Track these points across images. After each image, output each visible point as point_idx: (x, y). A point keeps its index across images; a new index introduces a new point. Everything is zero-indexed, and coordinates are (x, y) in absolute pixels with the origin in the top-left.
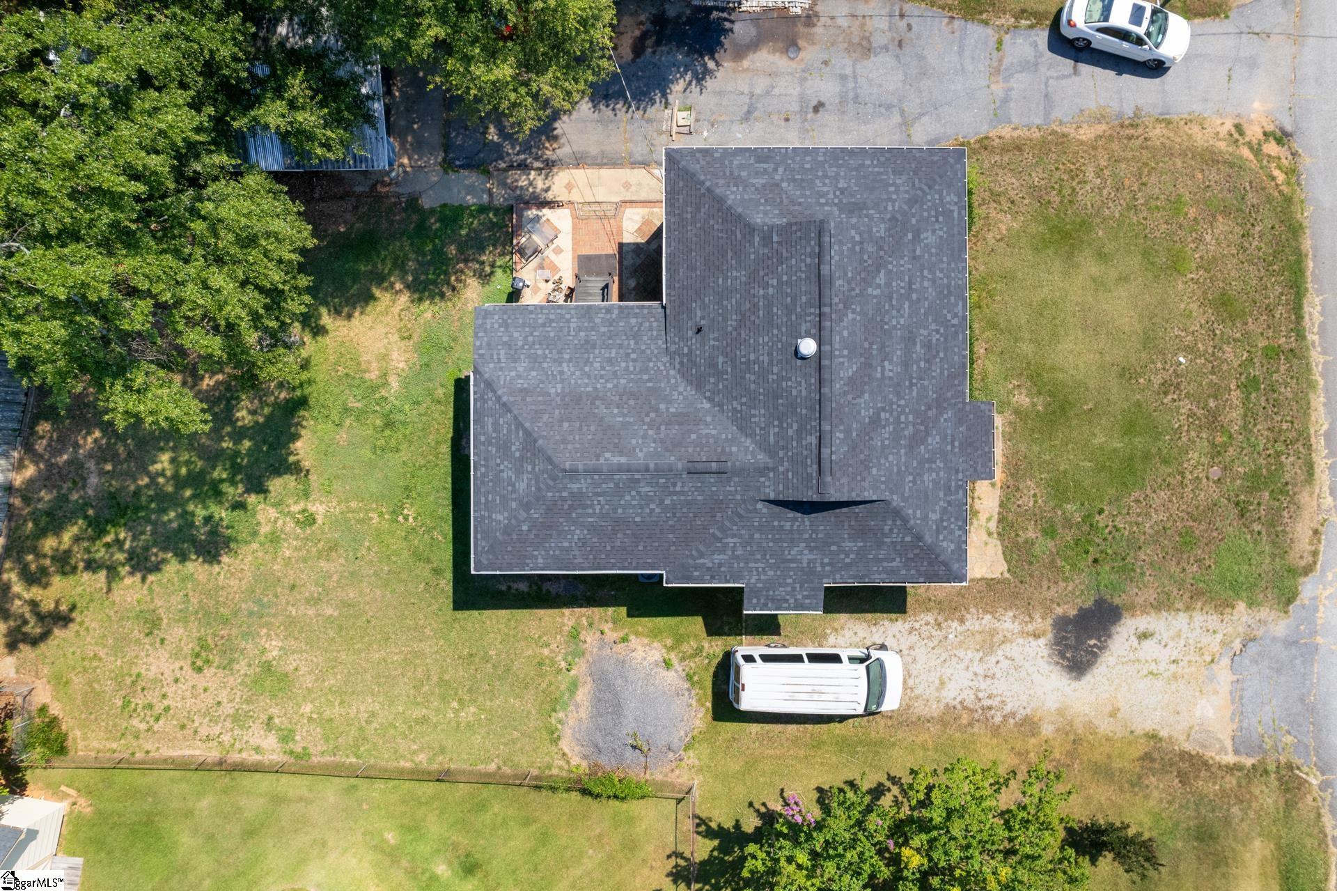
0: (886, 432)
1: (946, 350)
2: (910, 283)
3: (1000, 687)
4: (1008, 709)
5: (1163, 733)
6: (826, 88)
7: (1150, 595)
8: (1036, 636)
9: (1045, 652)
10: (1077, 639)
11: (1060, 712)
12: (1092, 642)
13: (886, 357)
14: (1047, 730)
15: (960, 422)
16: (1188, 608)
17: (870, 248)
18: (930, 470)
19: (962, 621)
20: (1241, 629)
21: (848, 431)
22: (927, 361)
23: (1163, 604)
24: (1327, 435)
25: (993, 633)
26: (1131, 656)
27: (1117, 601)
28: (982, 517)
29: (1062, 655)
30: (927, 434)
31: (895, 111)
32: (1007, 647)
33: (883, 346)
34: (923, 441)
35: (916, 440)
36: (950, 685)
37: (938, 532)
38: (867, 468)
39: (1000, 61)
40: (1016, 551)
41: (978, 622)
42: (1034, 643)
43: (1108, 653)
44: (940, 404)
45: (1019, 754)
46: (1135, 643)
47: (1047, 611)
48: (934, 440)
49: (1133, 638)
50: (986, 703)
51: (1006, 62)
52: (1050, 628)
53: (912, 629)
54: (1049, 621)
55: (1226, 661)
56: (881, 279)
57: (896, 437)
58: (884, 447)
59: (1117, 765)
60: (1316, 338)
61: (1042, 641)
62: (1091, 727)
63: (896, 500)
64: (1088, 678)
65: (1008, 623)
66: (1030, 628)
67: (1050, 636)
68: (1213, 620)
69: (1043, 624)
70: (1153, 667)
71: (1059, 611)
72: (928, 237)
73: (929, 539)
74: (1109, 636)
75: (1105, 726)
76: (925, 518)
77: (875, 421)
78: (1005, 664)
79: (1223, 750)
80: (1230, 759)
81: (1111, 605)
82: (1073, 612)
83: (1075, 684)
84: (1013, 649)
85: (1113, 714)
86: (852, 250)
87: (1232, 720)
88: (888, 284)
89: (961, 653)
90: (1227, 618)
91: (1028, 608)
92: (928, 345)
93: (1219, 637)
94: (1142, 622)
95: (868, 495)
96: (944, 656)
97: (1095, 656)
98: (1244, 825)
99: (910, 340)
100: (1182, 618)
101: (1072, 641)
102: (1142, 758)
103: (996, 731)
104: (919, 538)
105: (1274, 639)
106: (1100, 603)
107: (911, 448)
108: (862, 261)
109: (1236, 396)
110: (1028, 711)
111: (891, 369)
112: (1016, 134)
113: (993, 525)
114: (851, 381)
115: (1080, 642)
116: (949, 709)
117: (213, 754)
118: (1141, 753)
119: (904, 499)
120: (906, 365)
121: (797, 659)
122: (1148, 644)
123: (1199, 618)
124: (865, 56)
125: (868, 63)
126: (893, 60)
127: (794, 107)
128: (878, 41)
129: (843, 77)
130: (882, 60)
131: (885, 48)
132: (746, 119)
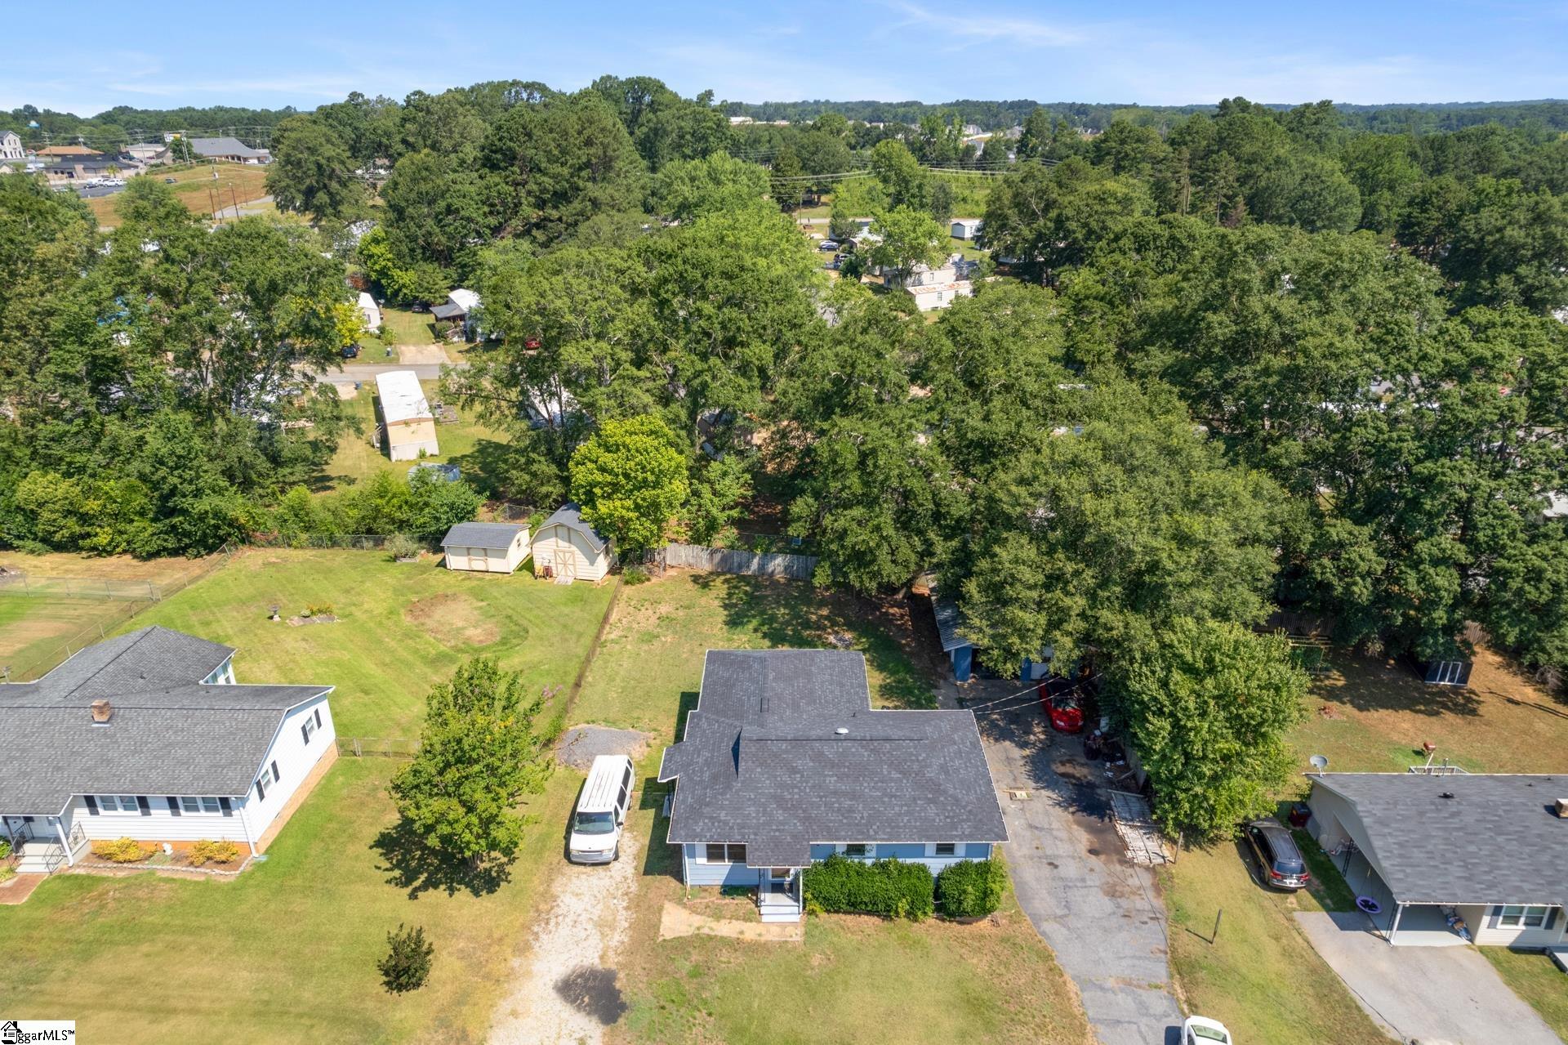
0: (786, 778)
1: (849, 825)
2: (895, 796)
3: (564, 931)
4: (543, 936)
6: (1070, 869)
8: (602, 958)
9: (587, 963)
10: (593, 988)
11: (526, 973)
12: (586, 999)
13: (840, 778)
14: (515, 962)
15: (794, 837)
17: (916, 767)
18: (758, 812)
19: (627, 908)
21: (786, 752)
22: (839, 810)
25: (612, 928)
26: (565, 1031)
27: (621, 1021)
28: (714, 925)
29: (581, 975)
30: (785, 810)
31: (1066, 911)
32: (598, 936)
33: (848, 776)
34: (780, 806)
35: (780, 801)
36: (574, 899)
37: (711, 818)
38: (761, 765)
39: (1139, 987)
40: (681, 945)
41: (623, 919)
42: (596, 955)
43: (573, 1011)
44: (807, 820)
45: (501, 939)
46: (578, 1036)
47: (623, 966)
48: (780, 815)
49: (582, 1034)
50: (553, 922)
51: (1140, 991)
52: (607, 966)
53: (626, 878)
54: (614, 967)
56: (895, 775)
57: (783, 786)
58: (775, 777)
59: (465, 1009)
61: (597, 961)
62: (504, 994)
63: (737, 785)
64: (554, 994)
65: (618, 938)
66: (611, 953)
67: (600, 967)
69: (612, 962)
71: (621, 975)
72: (932, 810)
73: (707, 810)
74: (589, 1014)
75: (505, 1006)
76: (722, 808)
77: (794, 771)
78: (583, 934)
81: (619, 1016)
82: (618, 985)
83: (551, 984)
84: (595, 939)
85: (514, 1014)
86: (911, 754)
88: (892, 780)
89: (601, 906)
91: (631, 951)
92: (851, 810)
95: (742, 765)
96: (600, 897)
97: (573, 1002)
99: (853, 796)
101: (590, 984)
102: (464, 1031)
103: (526, 927)
104: (708, 805)
106: (623, 1007)
107: (774, 797)
108: (905, 761)
110: (536, 949)
111: (831, 781)
112: (1072, 995)
113: (706, 931)
114: (821, 754)
115: (588, 990)
116: (554, 898)
117: (614, 618)
118: (469, 1028)
119: (737, 792)
120: (835, 793)
121: (626, 781)
124: (1107, 893)
125: (1101, 895)
126: (1110, 911)
127: (1049, 852)
128: (1123, 902)
129: (1083, 880)
130: (1107, 904)
131: (1119, 907)
132: (1031, 827)
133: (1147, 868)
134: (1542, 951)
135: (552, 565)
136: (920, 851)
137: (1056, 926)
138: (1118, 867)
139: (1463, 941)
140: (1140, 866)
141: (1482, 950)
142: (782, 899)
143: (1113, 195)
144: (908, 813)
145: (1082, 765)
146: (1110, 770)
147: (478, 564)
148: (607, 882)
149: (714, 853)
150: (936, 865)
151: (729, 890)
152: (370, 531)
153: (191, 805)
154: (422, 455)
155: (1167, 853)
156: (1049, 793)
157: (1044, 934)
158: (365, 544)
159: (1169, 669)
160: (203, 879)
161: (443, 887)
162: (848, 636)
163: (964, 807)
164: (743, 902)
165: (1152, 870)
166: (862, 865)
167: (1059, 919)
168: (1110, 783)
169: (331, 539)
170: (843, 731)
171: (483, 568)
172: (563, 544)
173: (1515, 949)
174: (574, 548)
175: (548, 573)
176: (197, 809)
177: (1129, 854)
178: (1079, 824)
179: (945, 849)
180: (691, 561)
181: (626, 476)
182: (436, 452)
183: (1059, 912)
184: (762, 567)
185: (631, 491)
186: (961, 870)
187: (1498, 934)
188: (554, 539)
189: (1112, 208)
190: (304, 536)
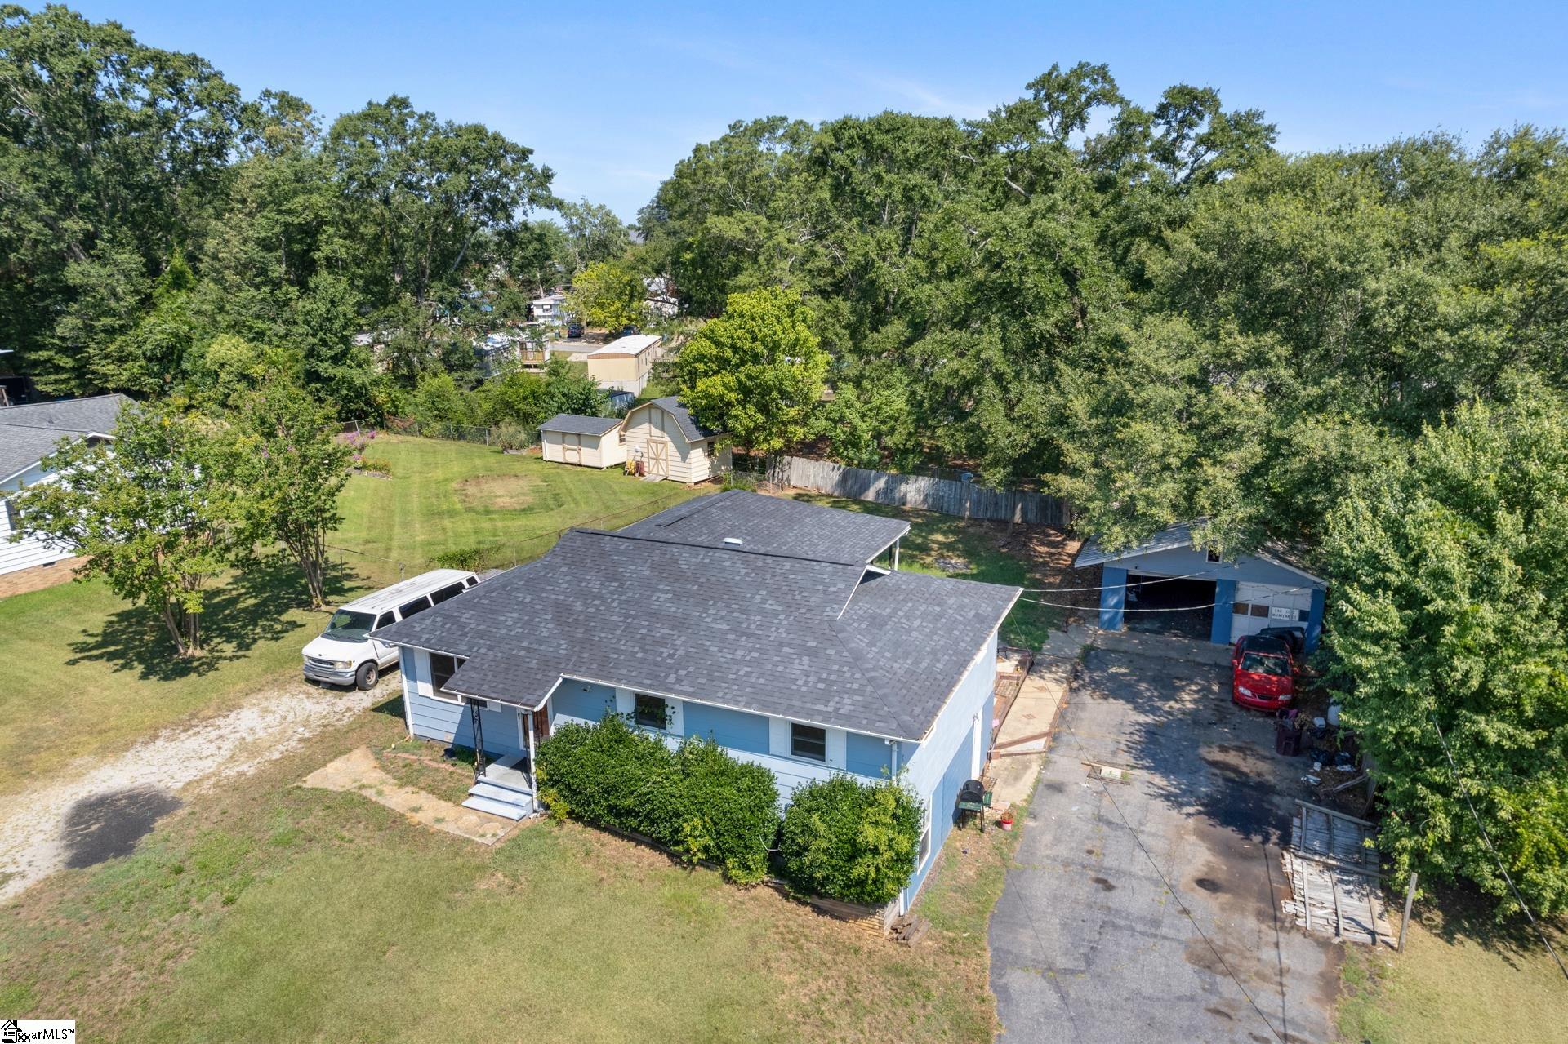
0: (594, 585)
1: (643, 661)
3: (193, 743)
6: (1136, 899)
13: (677, 597)
18: (516, 620)
19: (304, 740)
22: (642, 638)
30: (559, 624)
31: (1079, 965)
33: (692, 595)
34: (556, 619)
35: (560, 611)
44: (584, 643)
48: (547, 630)
53: (348, 710)
56: (771, 606)
57: (582, 593)
58: (581, 581)
72: (801, 666)
77: (614, 577)
84: (214, 761)
86: (822, 582)
88: (760, 612)
92: (661, 642)
99: (680, 624)
107: (559, 606)
108: (802, 590)
111: (659, 599)
114: (672, 564)
120: (653, 616)
124: (1195, 958)
125: (1181, 955)
126: (1184, 990)
127: (1109, 862)
128: (1228, 988)
129: (1156, 923)
130: (1187, 978)
131: (1212, 990)
132: (1100, 818)
133: (1324, 944)
135: (647, 461)
137: (1040, 984)
138: (1251, 922)
140: (1305, 933)
142: (517, 779)
144: (756, 662)
145: (1263, 758)
146: (1315, 774)
147: (572, 455)
150: (788, 776)
155: (1384, 926)
156: (1158, 779)
157: (1003, 992)
163: (863, 672)
164: (463, 773)
165: (1337, 951)
166: (658, 745)
167: (1050, 971)
168: (1310, 793)
169: (457, 430)
171: (576, 461)
172: (656, 432)
174: (667, 438)
175: (639, 470)
177: (1289, 908)
178: (1201, 835)
179: (808, 743)
181: (735, 348)
183: (1062, 962)
185: (736, 366)
186: (833, 796)
188: (646, 426)
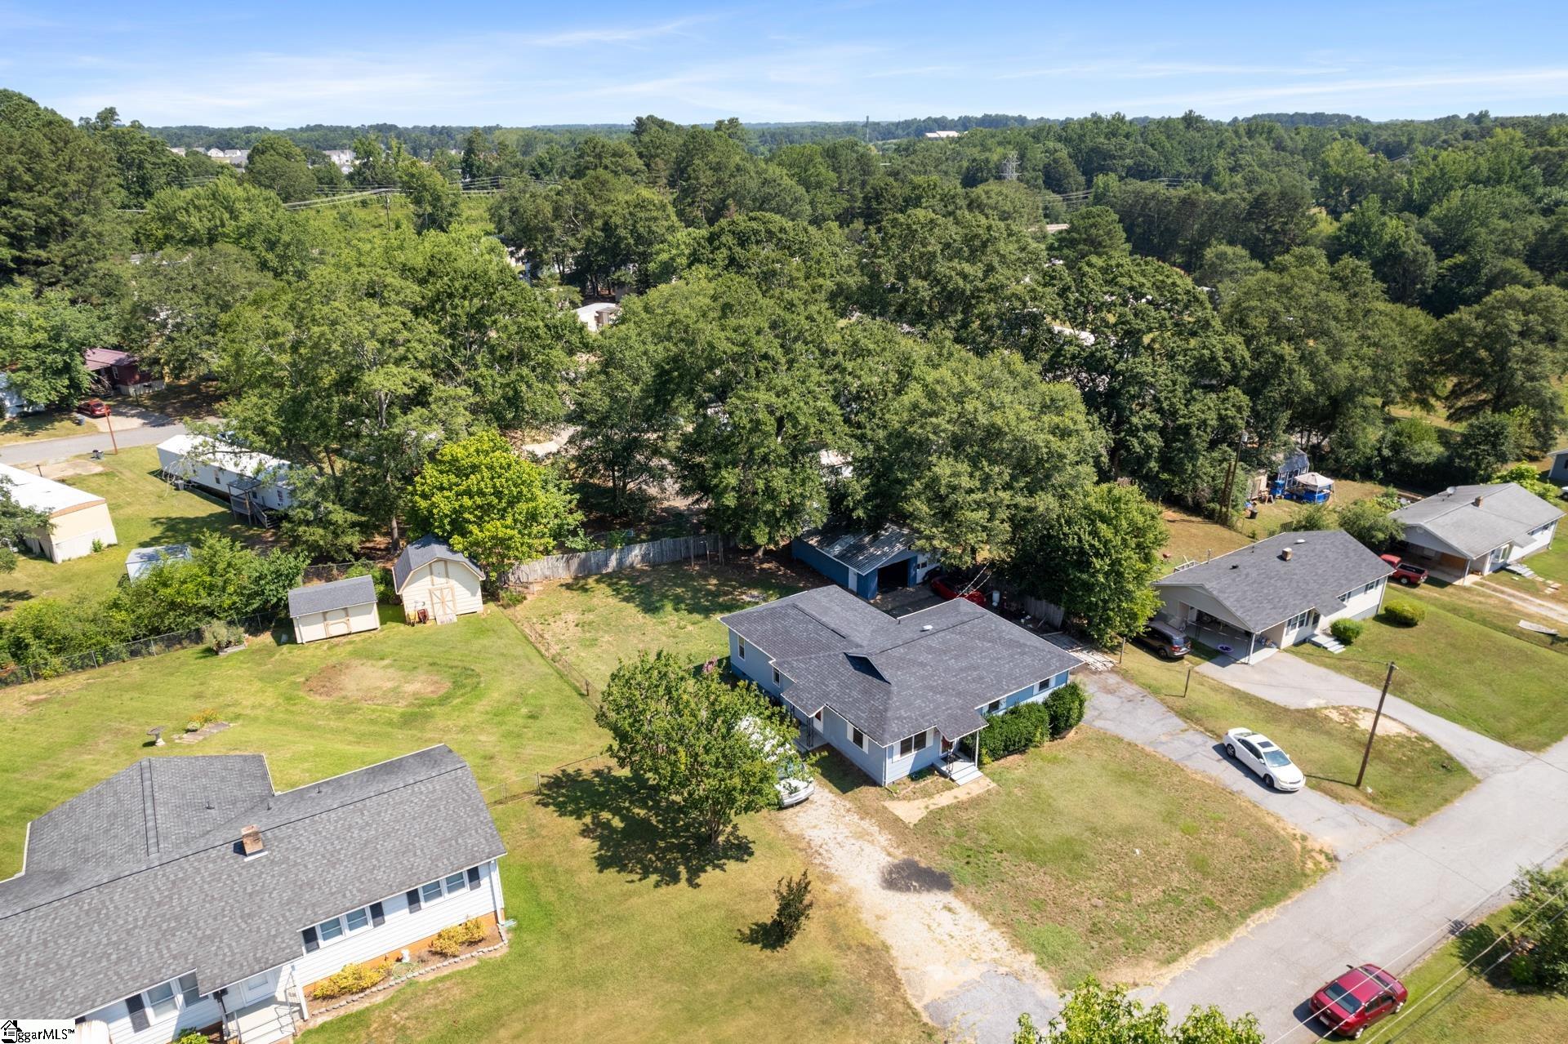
0: (922, 672)
2: (999, 659)
3: (839, 853)
4: (828, 863)
5: (893, 952)
7: (980, 900)
8: (889, 855)
9: (884, 863)
10: (910, 875)
11: (852, 890)
12: (915, 884)
13: (956, 658)
14: (833, 888)
15: (961, 709)
16: (994, 924)
18: (924, 702)
19: (862, 819)
20: (1016, 967)
21: (906, 654)
22: (974, 680)
23: (982, 910)
24: (1204, 960)
25: (870, 834)
26: (929, 909)
27: (955, 883)
28: (933, 801)
29: (891, 872)
30: (940, 694)
32: (867, 844)
34: (935, 693)
36: (817, 831)
37: (897, 718)
38: (898, 669)
40: (930, 822)
41: (869, 825)
42: (884, 855)
43: (916, 895)
44: (960, 695)
46: (940, 907)
47: (910, 853)
48: (941, 699)
49: (941, 904)
50: (823, 852)
52: (901, 859)
53: (834, 801)
54: (905, 857)
55: (984, 968)
56: (986, 645)
57: (923, 678)
60: (1253, 925)
61: (890, 859)
62: (857, 910)
63: (894, 689)
64: (890, 894)
65: (883, 838)
66: (891, 850)
67: (896, 861)
68: (1003, 944)
69: (900, 855)
70: (934, 926)
71: (917, 858)
72: (1028, 659)
73: (889, 714)
74: (929, 891)
75: (867, 916)
77: (922, 665)
78: (856, 848)
79: (919, 998)
80: (918, 1006)
81: (949, 881)
82: (924, 865)
83: (878, 888)
84: (868, 848)
85: (881, 918)
86: (984, 628)
87: (946, 993)
89: (842, 826)
90: (1013, 952)
91: (902, 843)
92: (981, 678)
93: (996, 955)
94: (956, 903)
95: (886, 675)
96: (832, 821)
97: (908, 889)
98: (874, 1028)
99: (973, 668)
100: (985, 925)
101: (905, 874)
102: (862, 944)
103: (809, 863)
104: (886, 710)
105: (1033, 994)
106: (944, 876)
109: (1156, 893)
110: (836, 873)
112: (1154, 753)
113: (933, 807)
115: (909, 877)
116: (801, 837)
119: (899, 693)
120: (963, 670)
122: (945, 913)
123: (995, 934)
124: (1106, 693)
125: (1104, 695)
128: (1120, 694)
131: (1120, 697)
134: (1304, 641)
135: (428, 607)
136: (1029, 693)
138: (1095, 677)
139: (1274, 650)
141: (1285, 650)
142: (960, 764)
143: (651, 202)
144: (1015, 666)
146: (1027, 623)
147: (337, 627)
148: (822, 810)
149: (905, 748)
150: (1040, 698)
151: (916, 775)
152: (155, 631)
153: (434, 891)
154: (97, 548)
157: (1101, 728)
158: (154, 648)
159: (1093, 522)
160: (475, 963)
161: (709, 868)
162: (755, 593)
164: (929, 781)
165: (1113, 671)
170: (928, 627)
171: (343, 632)
172: (440, 581)
173: (1296, 645)
174: (453, 582)
175: (423, 617)
176: (439, 894)
179: (1044, 685)
180: (548, 573)
181: (498, 494)
182: (114, 541)
184: (620, 562)
185: (505, 510)
186: (1055, 696)
187: (1289, 637)
188: (428, 578)
189: (655, 214)
190: (56, 661)
